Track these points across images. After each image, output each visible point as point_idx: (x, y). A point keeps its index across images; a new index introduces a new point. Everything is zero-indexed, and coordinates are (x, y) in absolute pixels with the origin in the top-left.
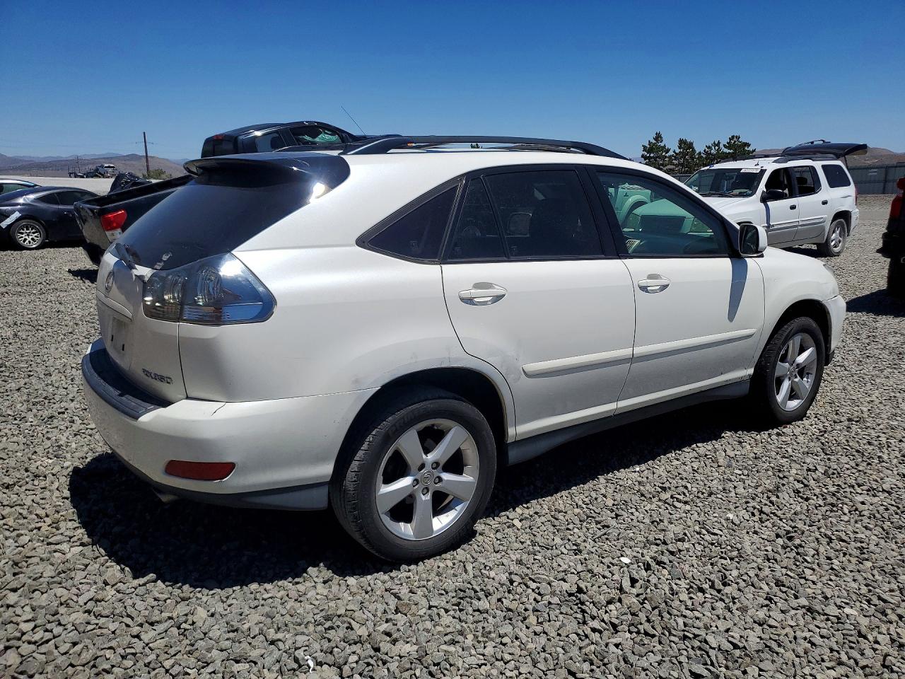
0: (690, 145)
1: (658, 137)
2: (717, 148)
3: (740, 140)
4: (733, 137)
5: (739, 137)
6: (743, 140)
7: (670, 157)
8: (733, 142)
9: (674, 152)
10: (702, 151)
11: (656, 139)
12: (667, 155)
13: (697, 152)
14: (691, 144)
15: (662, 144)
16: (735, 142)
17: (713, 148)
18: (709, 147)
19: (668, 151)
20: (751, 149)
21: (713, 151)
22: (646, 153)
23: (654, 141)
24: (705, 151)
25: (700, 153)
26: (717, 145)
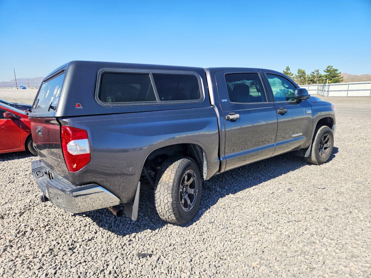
1: (288, 69)
2: (317, 73)
3: (333, 68)
4: (329, 66)
5: (332, 67)
6: (334, 67)
8: (329, 69)
9: (296, 75)
10: (309, 74)
13: (307, 75)
14: (304, 71)
16: (330, 68)
17: (315, 73)
19: (292, 75)
20: (338, 72)
21: (315, 74)
23: (285, 71)
24: (311, 74)
25: (308, 75)
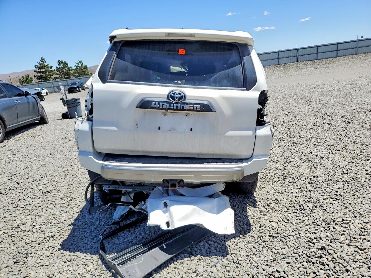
0: (66, 64)
7: (54, 70)
11: (41, 61)
12: (52, 70)
15: (46, 64)
18: (78, 64)
22: (37, 70)
26: (81, 62)
